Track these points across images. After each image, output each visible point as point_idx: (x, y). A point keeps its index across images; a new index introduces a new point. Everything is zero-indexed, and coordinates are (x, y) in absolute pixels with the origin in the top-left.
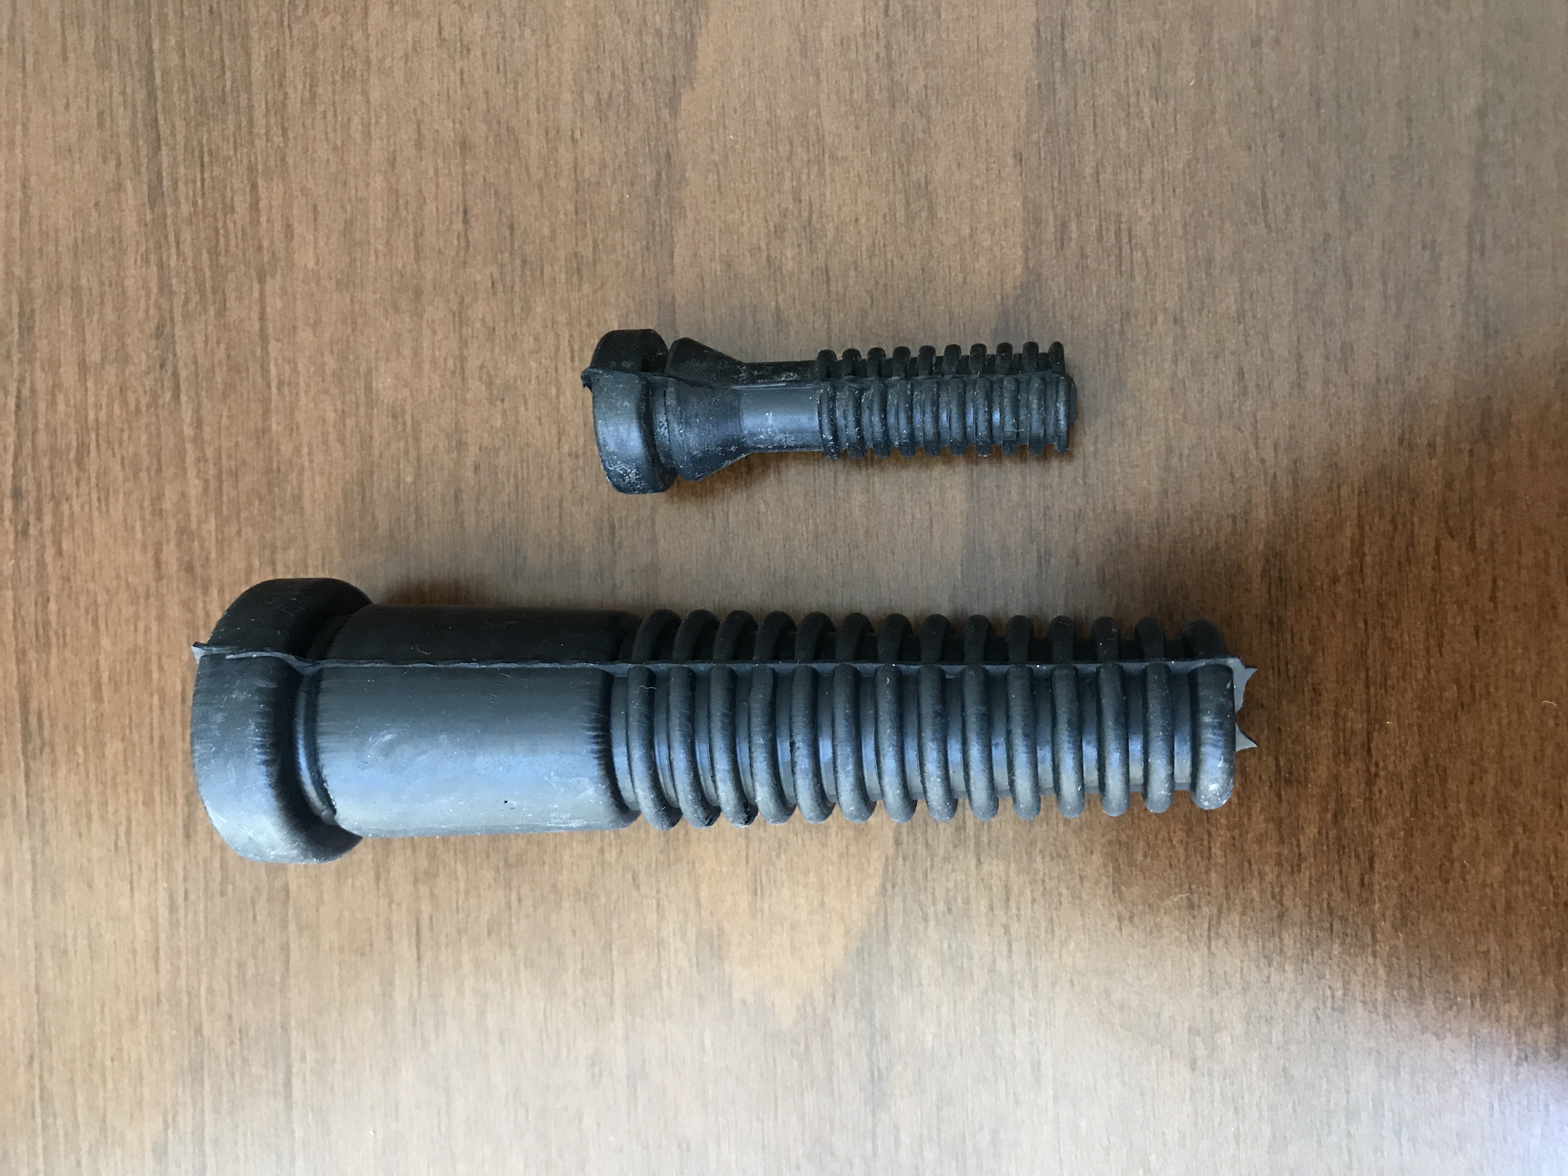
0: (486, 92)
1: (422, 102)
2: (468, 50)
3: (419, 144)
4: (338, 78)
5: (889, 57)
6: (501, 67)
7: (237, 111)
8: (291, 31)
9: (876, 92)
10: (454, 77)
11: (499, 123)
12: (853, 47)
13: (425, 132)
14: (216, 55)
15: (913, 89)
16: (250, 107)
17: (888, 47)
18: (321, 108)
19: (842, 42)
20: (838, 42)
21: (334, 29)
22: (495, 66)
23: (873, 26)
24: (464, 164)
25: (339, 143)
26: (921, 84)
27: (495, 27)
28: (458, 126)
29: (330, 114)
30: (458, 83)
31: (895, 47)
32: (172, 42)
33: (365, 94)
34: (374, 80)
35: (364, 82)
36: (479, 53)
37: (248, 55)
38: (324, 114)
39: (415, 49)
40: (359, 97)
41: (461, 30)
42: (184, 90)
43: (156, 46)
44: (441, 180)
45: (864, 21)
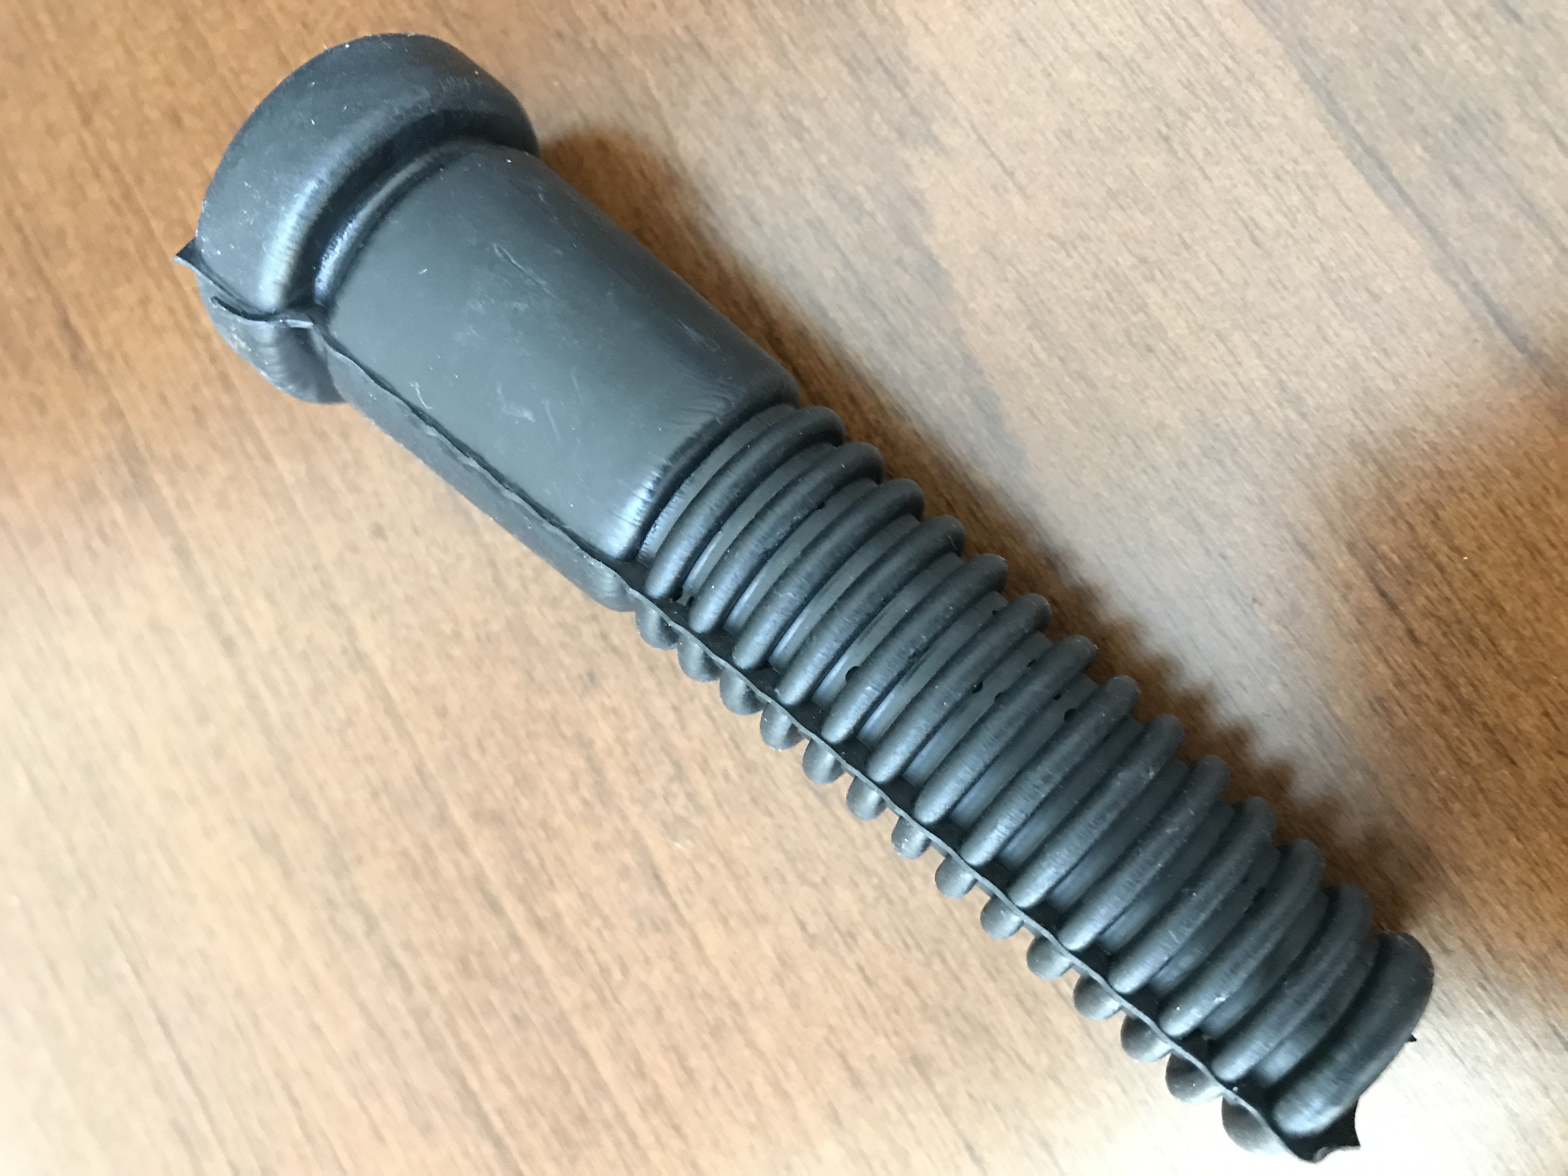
0: (908, 982)
1: (831, 1028)
2: (852, 936)
3: (857, 1082)
4: (707, 1038)
5: (1460, 700)
6: (910, 941)
7: (608, 1126)
8: (619, 1003)
9: (1473, 754)
10: (854, 979)
11: (947, 1014)
12: (1397, 709)
13: (854, 1062)
14: (549, 1070)
15: (1527, 725)
16: (621, 1116)
17: (1451, 687)
18: (706, 1084)
19: (1374, 710)
20: (1368, 711)
21: (669, 980)
22: (900, 943)
23: (1408, 667)
24: (930, 1085)
25: (752, 1118)
26: (1537, 712)
27: (871, 894)
28: (895, 1039)
29: (721, 1087)
30: (864, 984)
31: (1461, 680)
32: (489, 1071)
33: (751, 1044)
34: (754, 1023)
35: (742, 1030)
36: (869, 935)
37: (584, 1053)
38: (715, 1090)
39: (783, 963)
40: (747, 1053)
41: (829, 915)
42: (533, 1125)
43: (474, 1084)
44: (912, 1117)
45: (1390, 667)
